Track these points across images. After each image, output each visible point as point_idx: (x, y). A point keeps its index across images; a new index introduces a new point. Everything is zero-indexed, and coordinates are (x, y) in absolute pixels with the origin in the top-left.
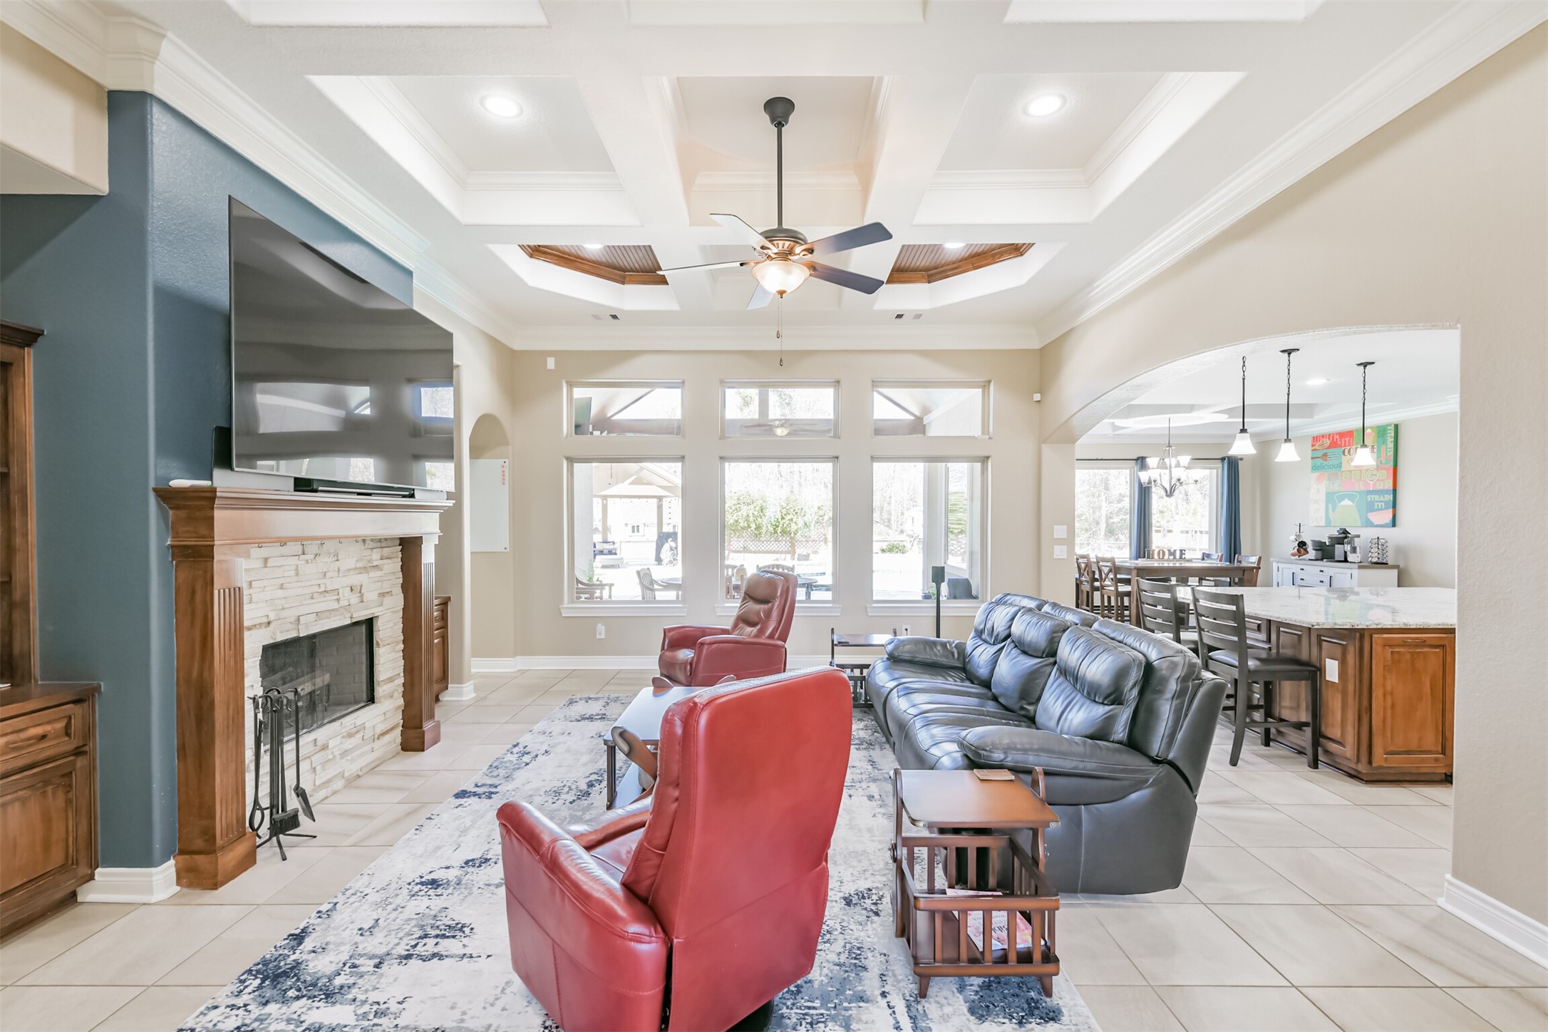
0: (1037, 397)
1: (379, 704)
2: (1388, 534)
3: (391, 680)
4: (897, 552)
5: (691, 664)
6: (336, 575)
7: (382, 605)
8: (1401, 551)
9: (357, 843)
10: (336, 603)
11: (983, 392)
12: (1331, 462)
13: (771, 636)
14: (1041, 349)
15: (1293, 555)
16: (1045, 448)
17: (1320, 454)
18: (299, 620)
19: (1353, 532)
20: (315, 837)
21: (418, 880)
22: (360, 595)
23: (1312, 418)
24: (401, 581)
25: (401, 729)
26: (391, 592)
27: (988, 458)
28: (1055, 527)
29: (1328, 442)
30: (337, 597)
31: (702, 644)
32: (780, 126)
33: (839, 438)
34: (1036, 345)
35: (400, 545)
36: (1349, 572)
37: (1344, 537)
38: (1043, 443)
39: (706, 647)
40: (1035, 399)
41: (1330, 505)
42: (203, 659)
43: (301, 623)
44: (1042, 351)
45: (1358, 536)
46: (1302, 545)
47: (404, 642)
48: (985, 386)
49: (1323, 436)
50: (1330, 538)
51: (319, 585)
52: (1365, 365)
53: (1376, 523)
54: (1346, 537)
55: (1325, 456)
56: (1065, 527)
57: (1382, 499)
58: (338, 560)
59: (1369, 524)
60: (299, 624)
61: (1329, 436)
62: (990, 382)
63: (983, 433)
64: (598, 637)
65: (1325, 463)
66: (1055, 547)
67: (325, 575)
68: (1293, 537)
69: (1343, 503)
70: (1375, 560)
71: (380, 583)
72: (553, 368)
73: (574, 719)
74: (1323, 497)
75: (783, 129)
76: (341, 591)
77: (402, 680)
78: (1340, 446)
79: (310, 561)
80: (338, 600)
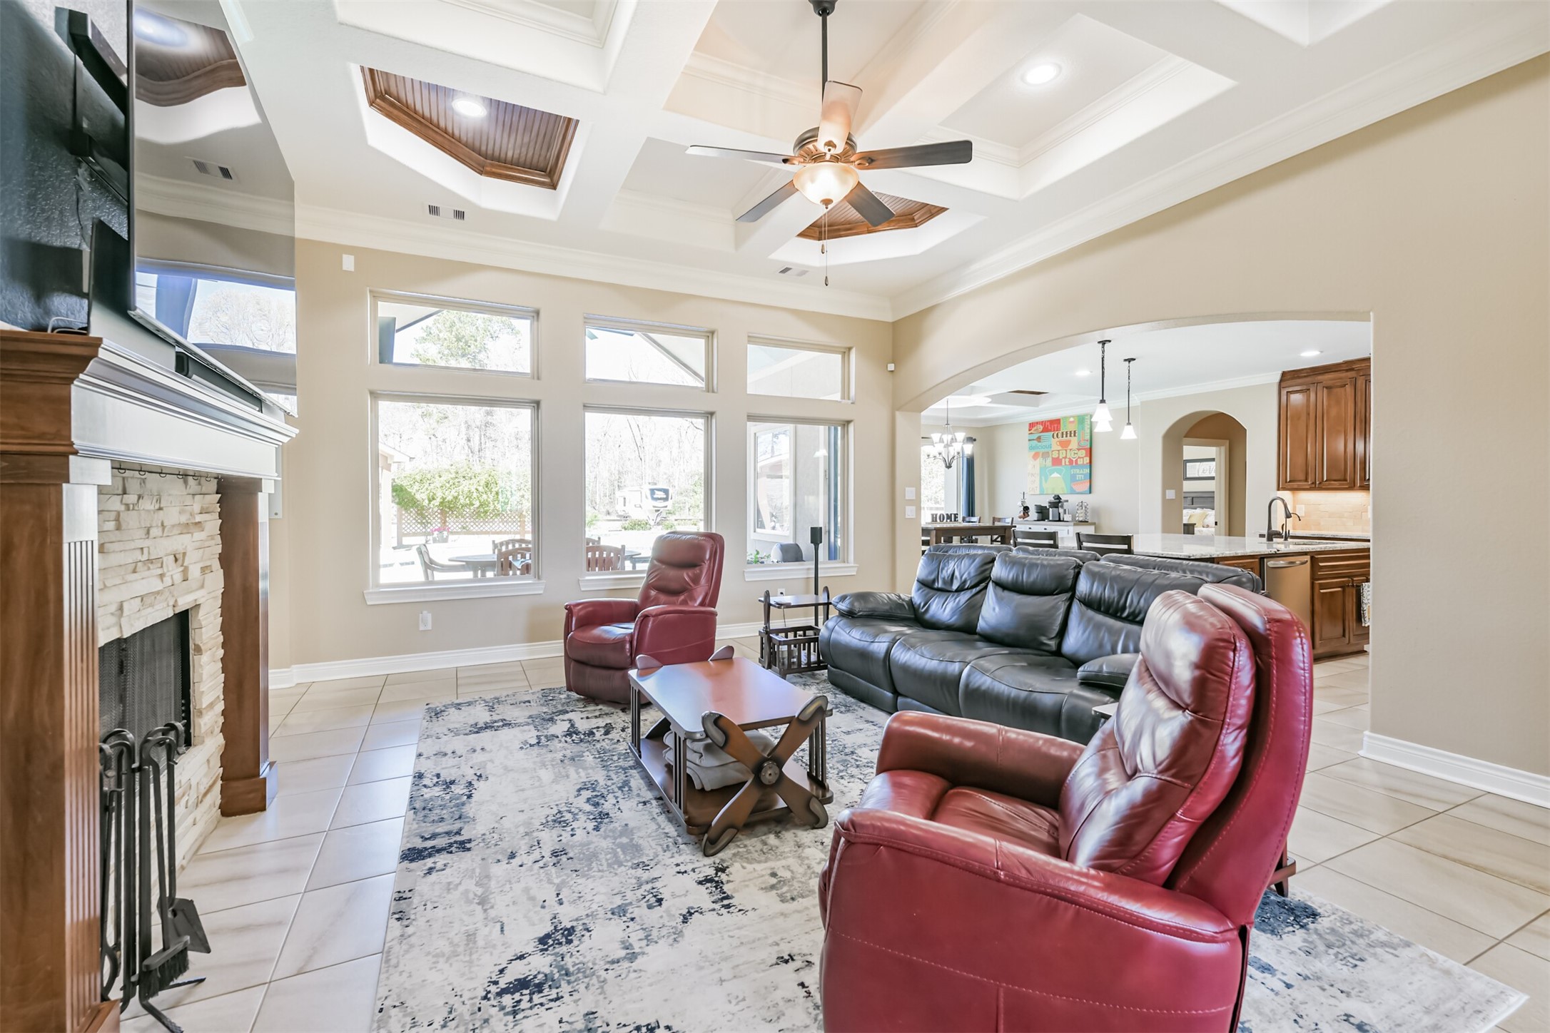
0: (891, 367)
1: (200, 747)
2: (1087, 499)
3: (211, 705)
4: (639, 530)
5: (631, 643)
6: (160, 534)
7: (202, 587)
8: (1096, 512)
9: (302, 968)
10: (159, 581)
11: (843, 358)
12: (1044, 444)
13: (702, 604)
14: (893, 323)
15: (1020, 517)
16: (898, 414)
17: (1035, 436)
18: (121, 608)
19: (1063, 498)
20: (201, 981)
21: (494, 989)
22: (182, 569)
23: (1038, 406)
24: (219, 549)
25: (221, 782)
26: (210, 566)
27: (849, 422)
28: (907, 489)
29: (1041, 428)
30: (159, 571)
31: (646, 617)
32: (825, 14)
33: (713, 392)
34: (889, 318)
35: (217, 493)
36: (1066, 528)
37: (1057, 502)
38: (898, 410)
39: (652, 619)
40: (889, 369)
41: (1043, 478)
42: (32, 684)
43: (125, 614)
44: (895, 325)
45: (1067, 501)
46: (1026, 509)
47: (224, 645)
48: (846, 352)
49: (1037, 423)
50: (1050, 503)
51: (142, 549)
52: (1129, 360)
53: (1077, 491)
54: (1060, 502)
55: (1039, 439)
56: (914, 489)
57: (1081, 472)
58: (160, 509)
59: (1073, 492)
60: (121, 615)
61: (1042, 423)
62: (850, 349)
63: (843, 397)
64: (422, 628)
65: (1039, 444)
66: (907, 507)
67: (148, 533)
68: (1020, 503)
69: (1053, 476)
70: (1081, 519)
71: (201, 551)
72: (352, 269)
73: (467, 731)
74: (1037, 470)
75: (828, 17)
76: (165, 559)
77: (221, 706)
78: (1050, 431)
79: (131, 506)
80: (162, 576)
